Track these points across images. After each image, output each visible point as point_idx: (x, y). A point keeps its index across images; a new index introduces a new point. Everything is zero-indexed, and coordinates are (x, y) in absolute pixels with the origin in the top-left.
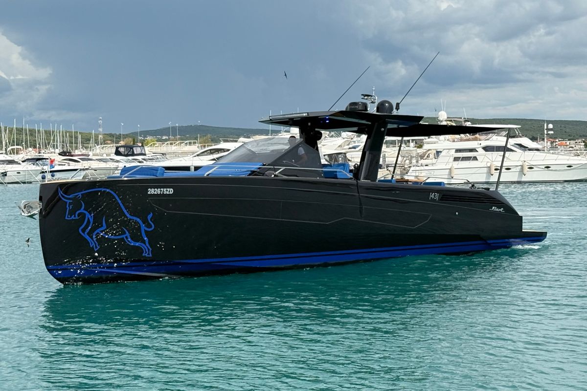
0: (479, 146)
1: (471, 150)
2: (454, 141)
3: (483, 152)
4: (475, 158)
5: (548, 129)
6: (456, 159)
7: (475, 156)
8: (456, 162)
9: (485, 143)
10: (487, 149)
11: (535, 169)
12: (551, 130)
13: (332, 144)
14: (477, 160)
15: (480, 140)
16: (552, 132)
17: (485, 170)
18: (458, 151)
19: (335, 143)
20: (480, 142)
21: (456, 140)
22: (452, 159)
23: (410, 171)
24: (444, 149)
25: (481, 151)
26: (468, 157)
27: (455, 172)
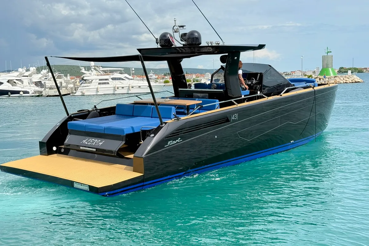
0: (110, 78)
1: (106, 80)
2: (98, 76)
3: (112, 80)
4: (108, 83)
5: (132, 71)
6: (99, 84)
7: (108, 82)
8: (100, 85)
9: (112, 77)
10: (113, 79)
11: (134, 88)
12: (133, 71)
13: (36, 77)
14: (109, 84)
15: (110, 75)
16: (134, 72)
17: (113, 88)
18: (100, 80)
19: (37, 76)
20: (110, 76)
21: (99, 75)
22: (98, 83)
23: (79, 89)
24: (94, 79)
25: (110, 80)
26: (105, 83)
27: (99, 89)
